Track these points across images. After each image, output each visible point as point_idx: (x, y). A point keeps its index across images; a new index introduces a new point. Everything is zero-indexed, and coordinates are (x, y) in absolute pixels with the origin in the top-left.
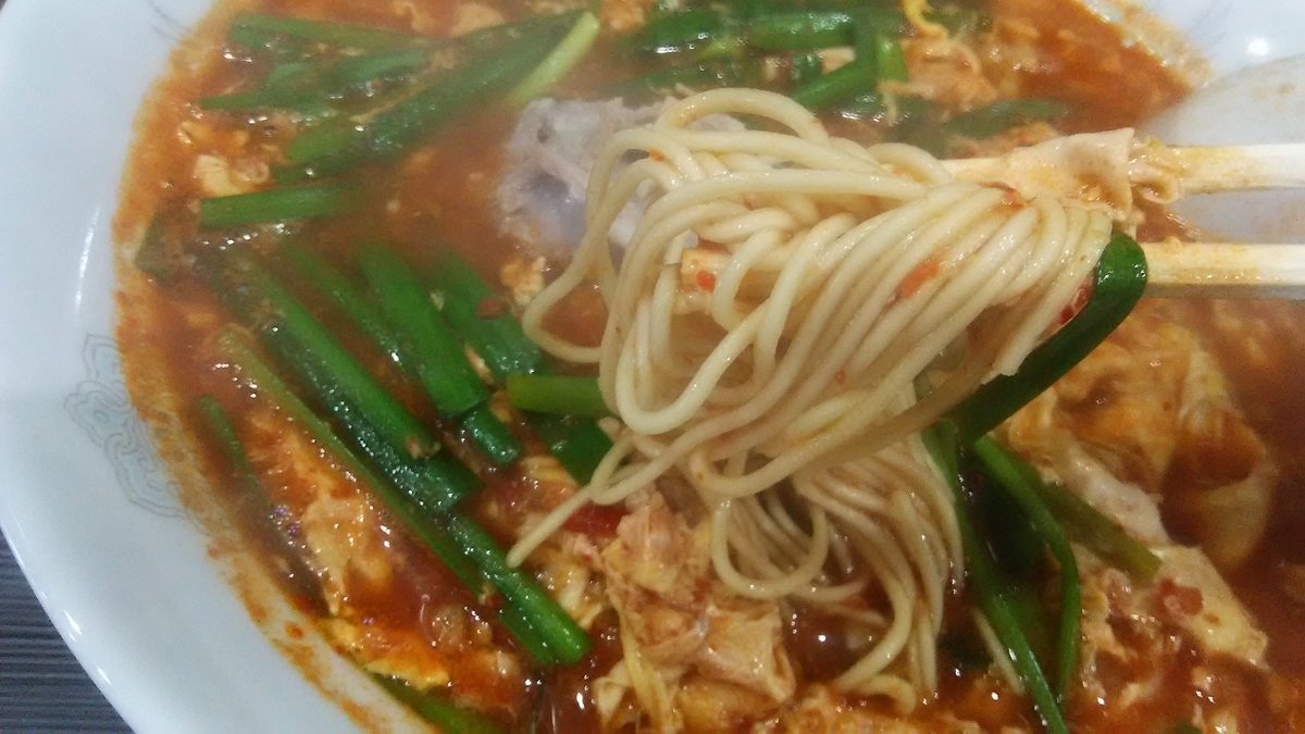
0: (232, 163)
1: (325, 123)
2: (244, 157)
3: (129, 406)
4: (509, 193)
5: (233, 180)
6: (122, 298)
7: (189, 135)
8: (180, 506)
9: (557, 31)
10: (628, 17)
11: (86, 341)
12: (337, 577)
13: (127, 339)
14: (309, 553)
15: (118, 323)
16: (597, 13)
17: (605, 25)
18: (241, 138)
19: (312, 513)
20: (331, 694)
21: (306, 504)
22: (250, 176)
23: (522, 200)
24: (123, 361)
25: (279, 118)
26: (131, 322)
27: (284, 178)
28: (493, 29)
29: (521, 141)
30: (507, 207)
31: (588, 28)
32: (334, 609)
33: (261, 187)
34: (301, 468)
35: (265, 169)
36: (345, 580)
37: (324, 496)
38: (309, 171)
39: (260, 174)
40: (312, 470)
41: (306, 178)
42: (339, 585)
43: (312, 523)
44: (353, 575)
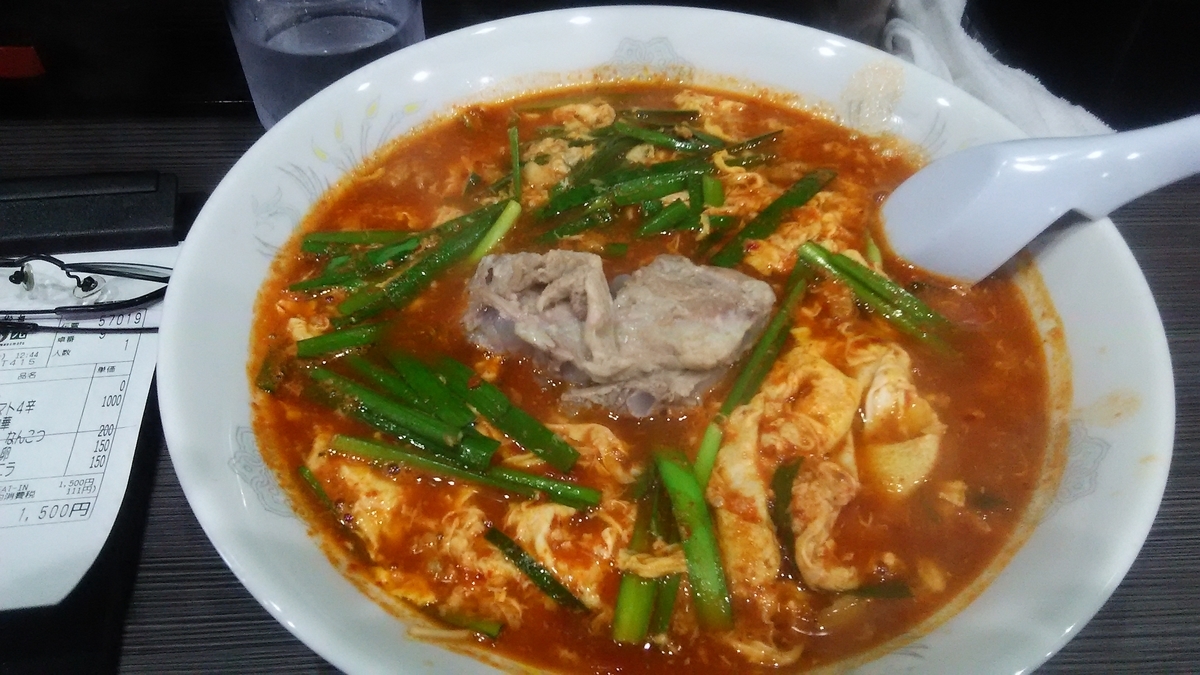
0: (308, 321)
1: (361, 290)
2: (315, 315)
3: (262, 462)
4: (469, 320)
5: (309, 331)
6: (255, 405)
7: (283, 308)
8: (292, 511)
9: (496, 213)
10: (539, 198)
11: (237, 431)
12: (373, 539)
13: (259, 427)
14: (357, 528)
15: (253, 419)
16: (518, 200)
17: (524, 206)
18: (313, 305)
19: (357, 508)
20: (373, 599)
21: (353, 502)
22: (320, 326)
23: (477, 322)
24: (257, 439)
25: (335, 291)
26: (261, 418)
27: (340, 324)
28: (457, 220)
29: (475, 285)
30: (469, 327)
31: (513, 210)
32: (372, 556)
33: (325, 332)
34: (350, 484)
35: (327, 321)
36: (378, 541)
37: (363, 497)
38: (353, 319)
39: (324, 325)
40: (356, 484)
41: (351, 323)
42: (375, 544)
43: (358, 513)
44: (382, 538)
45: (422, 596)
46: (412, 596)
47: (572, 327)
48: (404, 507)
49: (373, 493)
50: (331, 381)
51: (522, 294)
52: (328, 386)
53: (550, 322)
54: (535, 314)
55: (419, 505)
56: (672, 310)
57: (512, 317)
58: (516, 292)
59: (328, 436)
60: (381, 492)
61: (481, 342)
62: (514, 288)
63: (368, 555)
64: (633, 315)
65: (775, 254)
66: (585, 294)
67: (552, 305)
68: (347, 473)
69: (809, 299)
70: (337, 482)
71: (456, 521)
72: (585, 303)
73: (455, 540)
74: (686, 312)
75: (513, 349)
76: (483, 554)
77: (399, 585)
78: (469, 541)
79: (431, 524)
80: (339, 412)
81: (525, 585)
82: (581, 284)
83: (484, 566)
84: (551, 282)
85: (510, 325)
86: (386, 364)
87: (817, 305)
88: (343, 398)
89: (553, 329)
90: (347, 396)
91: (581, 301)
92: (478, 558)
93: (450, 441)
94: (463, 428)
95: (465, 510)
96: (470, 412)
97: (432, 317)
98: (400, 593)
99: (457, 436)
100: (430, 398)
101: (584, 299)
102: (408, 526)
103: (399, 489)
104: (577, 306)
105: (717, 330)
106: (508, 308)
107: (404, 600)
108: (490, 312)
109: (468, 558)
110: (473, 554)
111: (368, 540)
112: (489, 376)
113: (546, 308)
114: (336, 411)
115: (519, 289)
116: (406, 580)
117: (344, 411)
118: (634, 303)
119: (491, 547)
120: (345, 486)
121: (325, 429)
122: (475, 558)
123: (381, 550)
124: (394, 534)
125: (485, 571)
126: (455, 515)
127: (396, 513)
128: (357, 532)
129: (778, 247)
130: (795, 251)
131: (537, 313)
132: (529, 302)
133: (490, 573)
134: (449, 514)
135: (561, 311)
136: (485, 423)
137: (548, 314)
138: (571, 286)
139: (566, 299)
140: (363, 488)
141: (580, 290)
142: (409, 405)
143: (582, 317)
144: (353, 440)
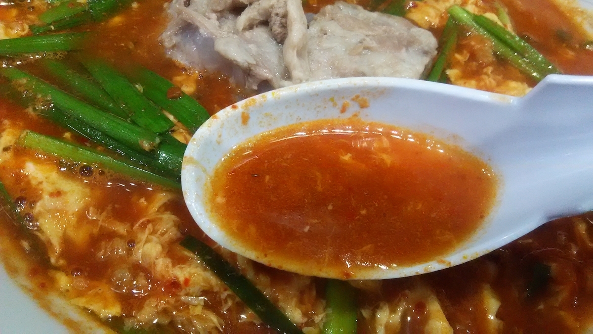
0: (8, 25)
2: (15, 21)
4: (168, 37)
5: (6, 34)
12: (56, 242)
14: (39, 229)
18: (14, 13)
19: (38, 207)
20: (55, 315)
21: (35, 202)
22: (18, 30)
23: (175, 39)
30: (167, 44)
32: (53, 260)
33: (22, 37)
34: (34, 183)
35: (26, 27)
36: (61, 244)
37: (46, 197)
38: (53, 28)
39: (23, 30)
40: (41, 183)
41: (51, 31)
42: (58, 249)
43: (40, 213)
44: (66, 241)
45: (105, 307)
46: (95, 307)
47: (270, 48)
48: (91, 209)
49: (58, 194)
50: (24, 81)
51: (221, 15)
52: (20, 85)
53: (249, 42)
54: (234, 33)
55: (109, 208)
56: (361, 42)
57: (212, 34)
58: (215, 12)
59: (17, 132)
60: (65, 193)
61: (180, 59)
62: (215, 8)
63: (49, 258)
64: (326, 44)
65: (432, 12)
66: (285, 16)
67: (250, 27)
68: (32, 170)
69: (460, 49)
70: (20, 178)
71: (150, 226)
72: (284, 26)
73: (148, 246)
74: (374, 44)
75: (211, 67)
76: (179, 261)
77: (80, 294)
78: (163, 246)
79: (121, 228)
80: (30, 110)
81: (224, 295)
82: (282, 5)
83: (181, 273)
84: (251, 4)
85: (209, 42)
86: (82, 70)
87: (465, 52)
88: (35, 98)
89: (252, 47)
90: (39, 96)
91: (281, 23)
92: (174, 265)
93: (146, 145)
94: (160, 134)
95: (160, 216)
96: (167, 120)
97: (134, 32)
98: (82, 302)
99: (153, 140)
100: (126, 104)
101: (284, 21)
102: (96, 231)
103: (87, 190)
104: (277, 29)
105: (404, 61)
106: (208, 25)
107: (85, 309)
108: (188, 28)
109: (162, 266)
110: (168, 261)
111: (50, 242)
112: (188, 89)
113: (245, 29)
114: (27, 110)
115: (219, 8)
116: (89, 288)
117: (34, 109)
118: (326, 34)
119: (187, 253)
120: (28, 183)
121: (14, 125)
122: (170, 265)
123: (63, 255)
124: (80, 236)
125: (182, 279)
126: (149, 221)
127: (82, 217)
128: (39, 234)
129: (434, 8)
130: (448, 11)
131: (236, 32)
132: (229, 23)
133: (187, 281)
134: (142, 221)
135: (260, 34)
136: (182, 130)
137: (248, 34)
138: (272, 7)
139: (265, 23)
140: (47, 188)
141: (281, 11)
142: (104, 109)
143: (281, 39)
144: (43, 138)
